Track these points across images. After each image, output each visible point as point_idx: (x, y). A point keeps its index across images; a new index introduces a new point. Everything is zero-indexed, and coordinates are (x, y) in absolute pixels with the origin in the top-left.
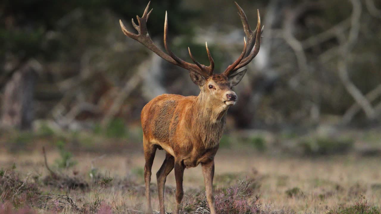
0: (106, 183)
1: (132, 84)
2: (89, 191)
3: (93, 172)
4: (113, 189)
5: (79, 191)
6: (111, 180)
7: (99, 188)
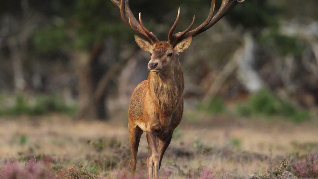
0: (208, 151)
1: (228, 68)
2: (193, 158)
3: (197, 142)
4: (214, 156)
5: (185, 159)
6: (211, 149)
7: (202, 156)
